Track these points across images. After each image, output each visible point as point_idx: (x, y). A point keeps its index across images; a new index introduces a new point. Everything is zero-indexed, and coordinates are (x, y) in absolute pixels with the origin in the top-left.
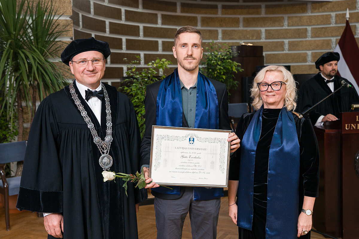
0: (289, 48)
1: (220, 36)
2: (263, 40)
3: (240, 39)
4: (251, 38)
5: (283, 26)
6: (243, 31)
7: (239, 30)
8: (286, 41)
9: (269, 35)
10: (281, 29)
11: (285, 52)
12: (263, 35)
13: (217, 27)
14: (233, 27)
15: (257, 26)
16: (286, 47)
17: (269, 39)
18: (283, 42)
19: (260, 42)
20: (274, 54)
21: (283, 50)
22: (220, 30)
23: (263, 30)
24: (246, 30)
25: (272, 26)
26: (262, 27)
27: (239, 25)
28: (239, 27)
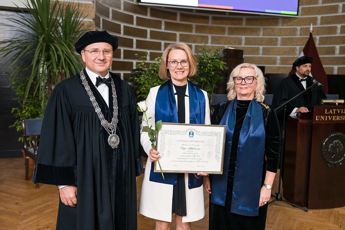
0: (263, 53)
1: (210, 41)
2: (243, 46)
3: (225, 44)
4: (233, 43)
5: (259, 35)
6: (227, 37)
7: (225, 37)
8: (261, 47)
9: (248, 41)
10: (258, 38)
11: (259, 56)
12: (243, 42)
13: (208, 34)
14: (220, 34)
15: (239, 35)
16: (261, 51)
17: (248, 45)
18: (259, 48)
19: (240, 47)
20: (251, 57)
21: (258, 54)
22: (210, 36)
23: (243, 37)
24: (230, 38)
25: (251, 35)
26: (242, 35)
27: (225, 33)
28: (225, 34)
